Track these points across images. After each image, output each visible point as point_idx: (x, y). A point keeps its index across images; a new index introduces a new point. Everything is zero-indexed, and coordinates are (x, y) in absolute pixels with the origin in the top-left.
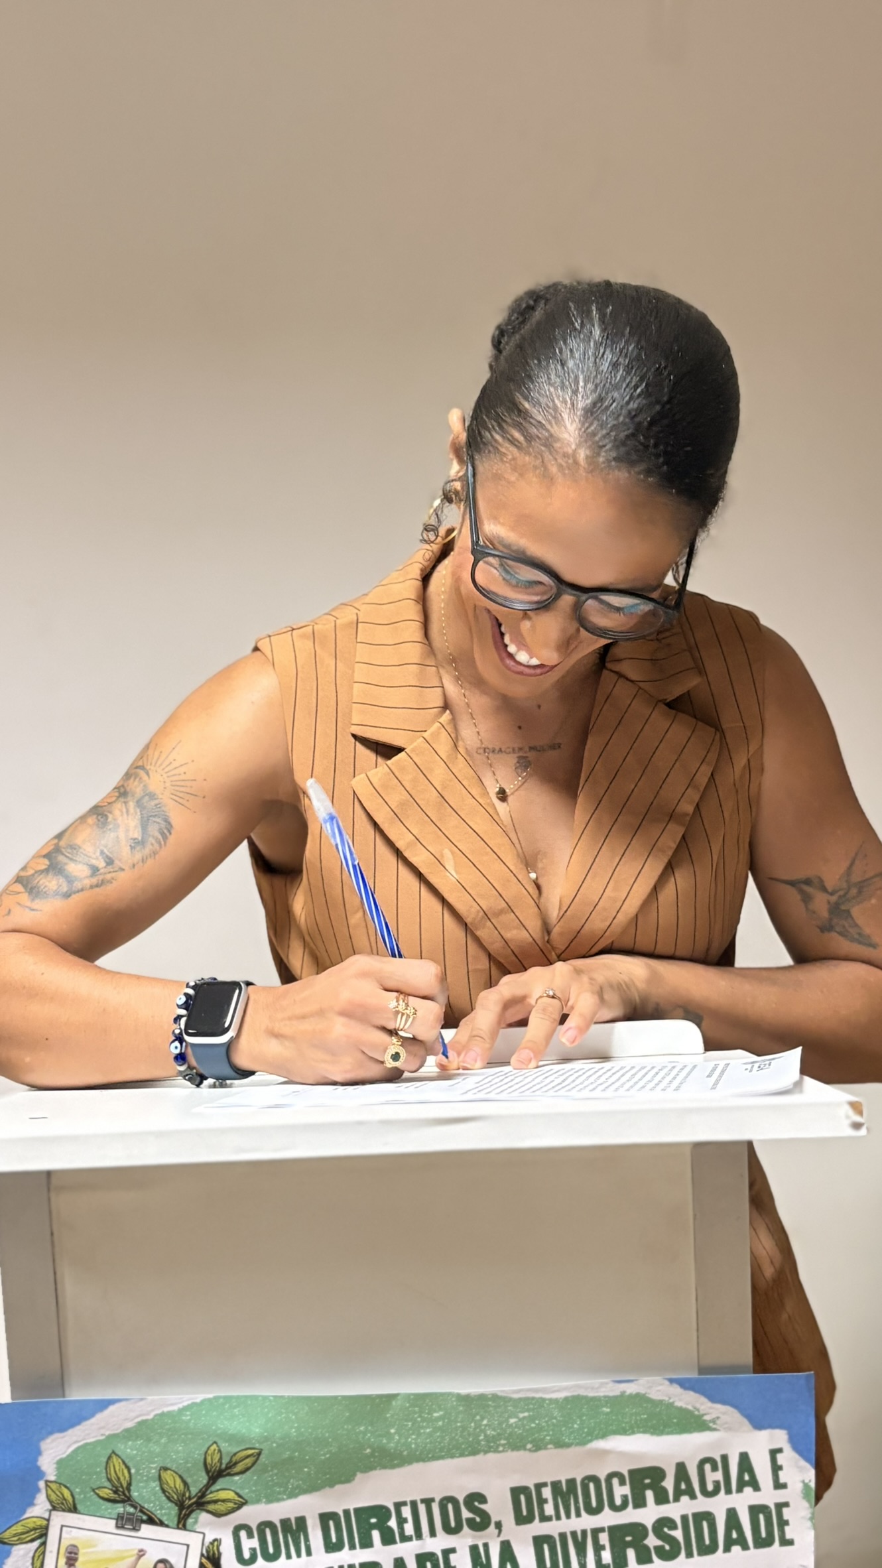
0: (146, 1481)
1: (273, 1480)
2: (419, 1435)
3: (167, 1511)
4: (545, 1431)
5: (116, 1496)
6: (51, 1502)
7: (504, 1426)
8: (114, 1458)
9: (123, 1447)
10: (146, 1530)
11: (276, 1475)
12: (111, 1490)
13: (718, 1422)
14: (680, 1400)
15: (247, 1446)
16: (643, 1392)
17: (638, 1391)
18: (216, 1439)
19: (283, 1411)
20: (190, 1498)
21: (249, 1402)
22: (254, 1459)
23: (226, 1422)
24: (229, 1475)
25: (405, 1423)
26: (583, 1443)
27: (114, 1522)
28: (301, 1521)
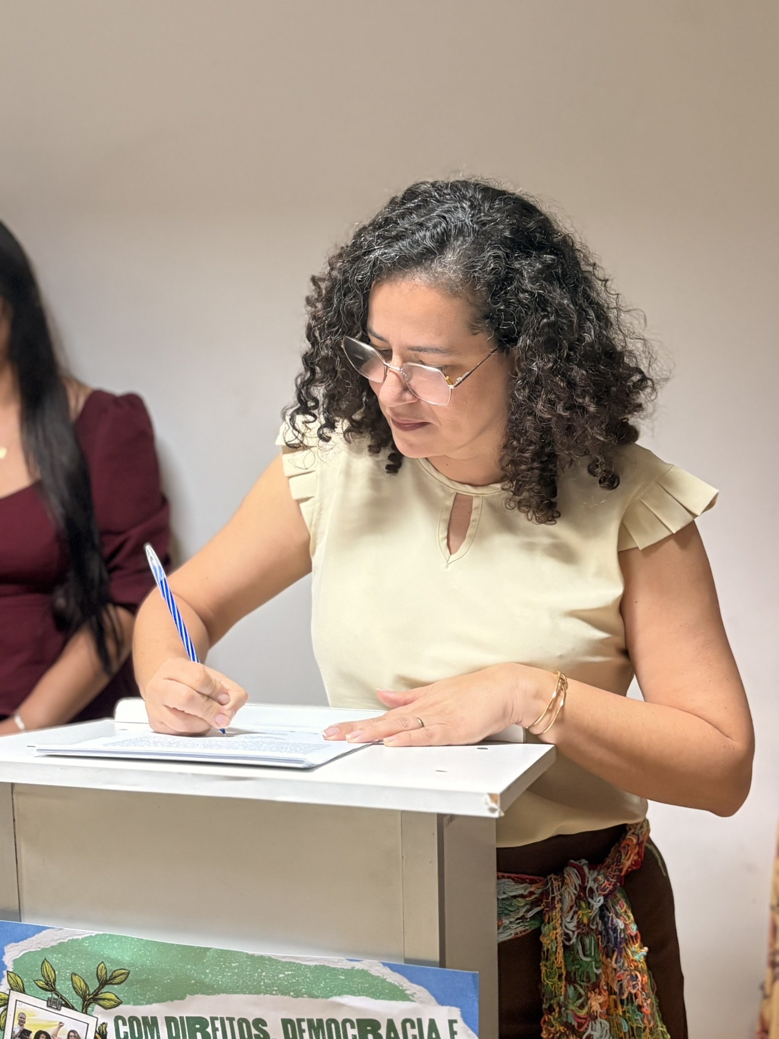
0: (64, 980)
1: (137, 991)
2: (224, 976)
3: (76, 1001)
4: (301, 985)
5: (47, 986)
6: (10, 985)
7: (276, 978)
8: (46, 963)
9: (51, 957)
10: (64, 1010)
11: (139, 988)
12: (44, 982)
13: (415, 996)
14: (390, 978)
15: (122, 968)
16: (366, 969)
17: (362, 968)
18: (103, 960)
19: (143, 949)
20: (89, 995)
21: (123, 940)
22: (125, 976)
23: (109, 951)
24: (111, 984)
25: (215, 968)
26: (328, 997)
27: (46, 1002)
28: (154, 1019)
